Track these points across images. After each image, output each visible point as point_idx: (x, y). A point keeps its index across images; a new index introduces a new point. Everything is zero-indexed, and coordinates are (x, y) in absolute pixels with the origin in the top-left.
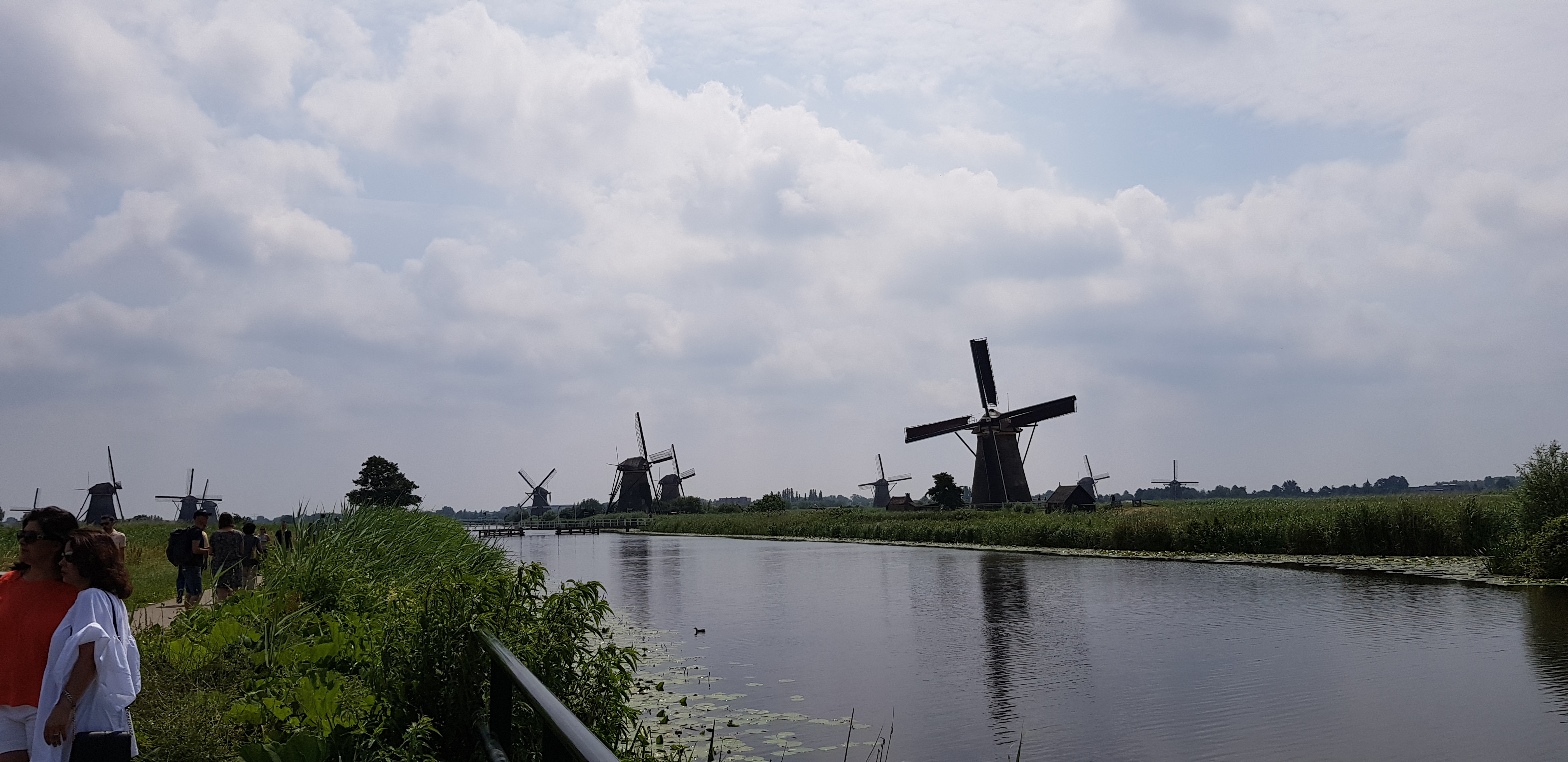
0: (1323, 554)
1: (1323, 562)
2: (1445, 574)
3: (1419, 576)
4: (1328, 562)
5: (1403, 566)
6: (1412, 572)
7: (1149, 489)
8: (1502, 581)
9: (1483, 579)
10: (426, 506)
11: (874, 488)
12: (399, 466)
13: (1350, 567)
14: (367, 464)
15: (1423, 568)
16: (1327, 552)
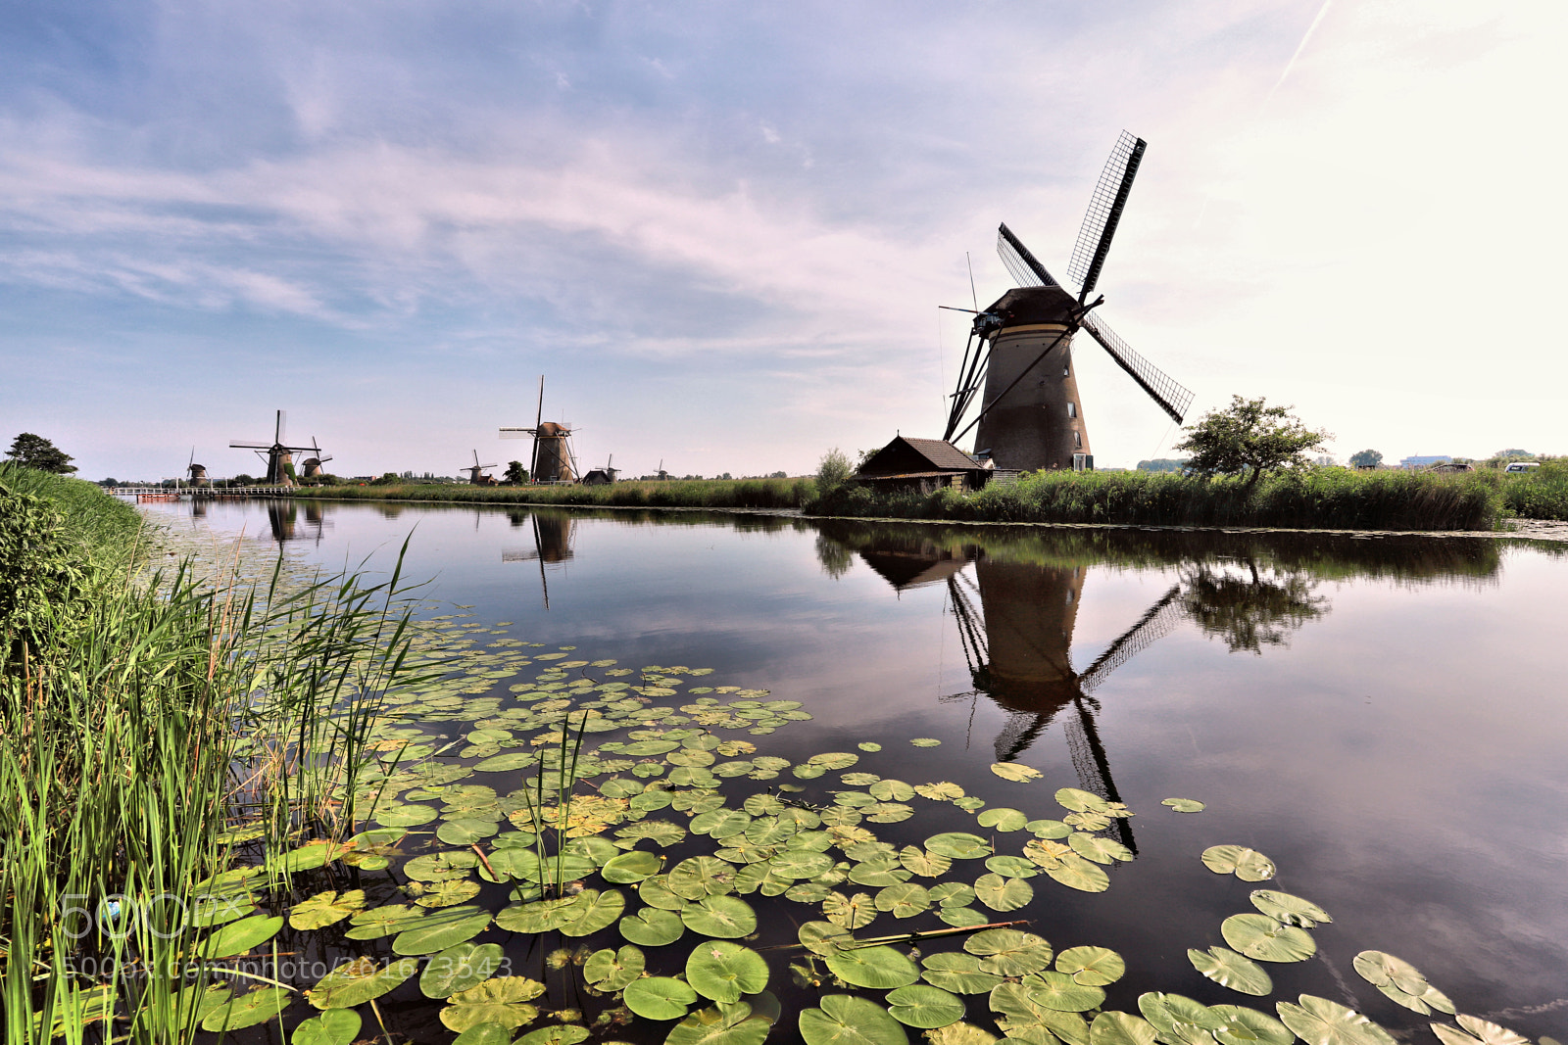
10: (78, 475)
11: (471, 472)
12: (52, 442)
14: (19, 438)
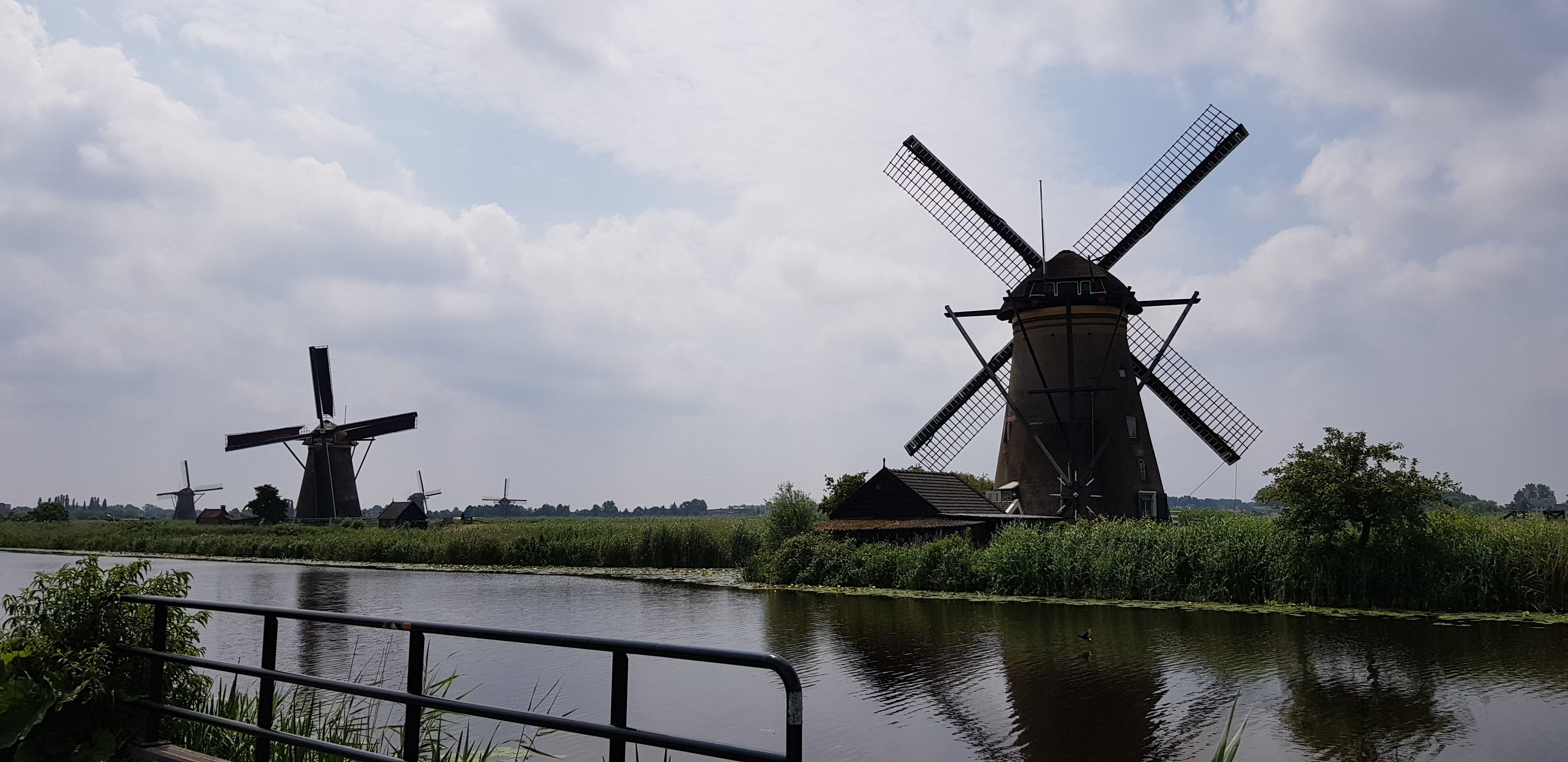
0: (626, 567)
1: (625, 573)
2: (713, 582)
3: (694, 583)
4: (630, 573)
5: (684, 576)
6: (690, 580)
7: (479, 506)
8: (749, 587)
9: (738, 585)
13: (646, 577)
15: (699, 578)
16: (630, 565)
